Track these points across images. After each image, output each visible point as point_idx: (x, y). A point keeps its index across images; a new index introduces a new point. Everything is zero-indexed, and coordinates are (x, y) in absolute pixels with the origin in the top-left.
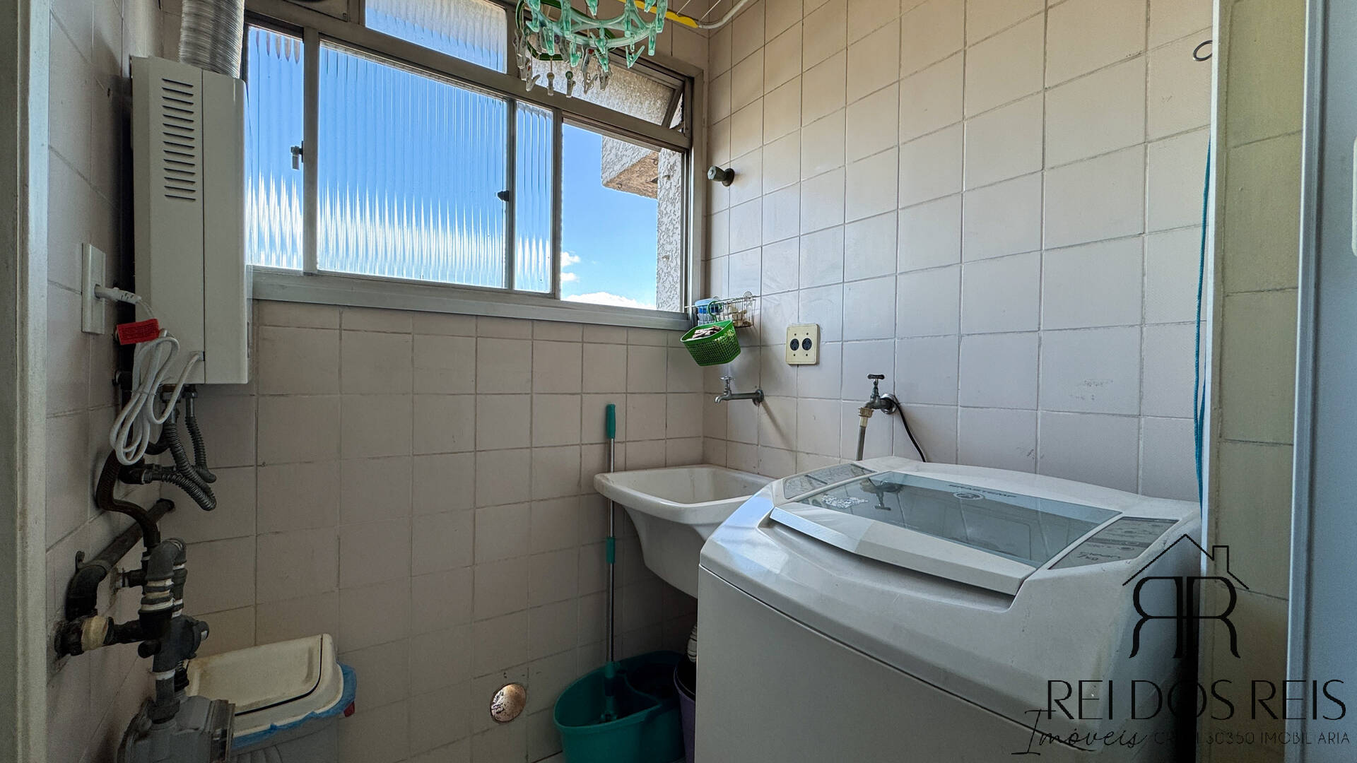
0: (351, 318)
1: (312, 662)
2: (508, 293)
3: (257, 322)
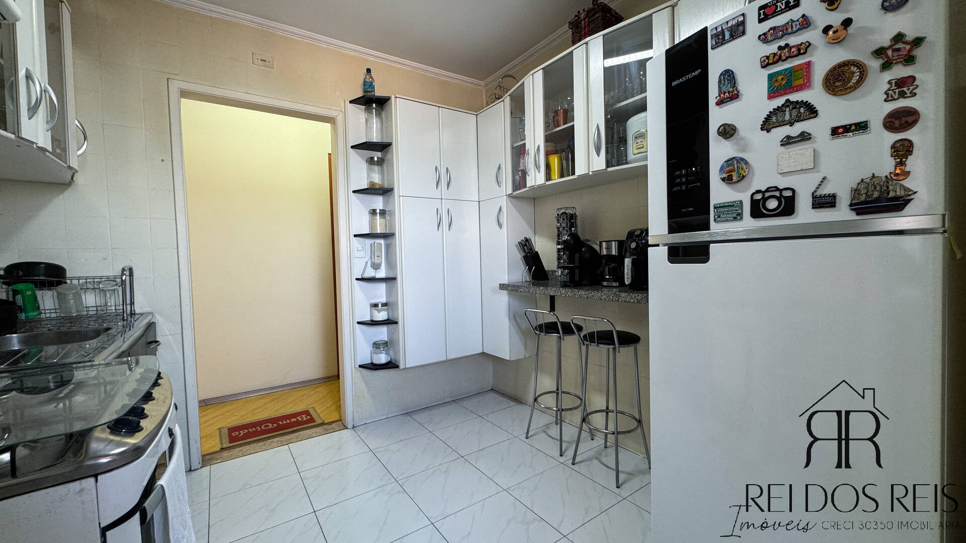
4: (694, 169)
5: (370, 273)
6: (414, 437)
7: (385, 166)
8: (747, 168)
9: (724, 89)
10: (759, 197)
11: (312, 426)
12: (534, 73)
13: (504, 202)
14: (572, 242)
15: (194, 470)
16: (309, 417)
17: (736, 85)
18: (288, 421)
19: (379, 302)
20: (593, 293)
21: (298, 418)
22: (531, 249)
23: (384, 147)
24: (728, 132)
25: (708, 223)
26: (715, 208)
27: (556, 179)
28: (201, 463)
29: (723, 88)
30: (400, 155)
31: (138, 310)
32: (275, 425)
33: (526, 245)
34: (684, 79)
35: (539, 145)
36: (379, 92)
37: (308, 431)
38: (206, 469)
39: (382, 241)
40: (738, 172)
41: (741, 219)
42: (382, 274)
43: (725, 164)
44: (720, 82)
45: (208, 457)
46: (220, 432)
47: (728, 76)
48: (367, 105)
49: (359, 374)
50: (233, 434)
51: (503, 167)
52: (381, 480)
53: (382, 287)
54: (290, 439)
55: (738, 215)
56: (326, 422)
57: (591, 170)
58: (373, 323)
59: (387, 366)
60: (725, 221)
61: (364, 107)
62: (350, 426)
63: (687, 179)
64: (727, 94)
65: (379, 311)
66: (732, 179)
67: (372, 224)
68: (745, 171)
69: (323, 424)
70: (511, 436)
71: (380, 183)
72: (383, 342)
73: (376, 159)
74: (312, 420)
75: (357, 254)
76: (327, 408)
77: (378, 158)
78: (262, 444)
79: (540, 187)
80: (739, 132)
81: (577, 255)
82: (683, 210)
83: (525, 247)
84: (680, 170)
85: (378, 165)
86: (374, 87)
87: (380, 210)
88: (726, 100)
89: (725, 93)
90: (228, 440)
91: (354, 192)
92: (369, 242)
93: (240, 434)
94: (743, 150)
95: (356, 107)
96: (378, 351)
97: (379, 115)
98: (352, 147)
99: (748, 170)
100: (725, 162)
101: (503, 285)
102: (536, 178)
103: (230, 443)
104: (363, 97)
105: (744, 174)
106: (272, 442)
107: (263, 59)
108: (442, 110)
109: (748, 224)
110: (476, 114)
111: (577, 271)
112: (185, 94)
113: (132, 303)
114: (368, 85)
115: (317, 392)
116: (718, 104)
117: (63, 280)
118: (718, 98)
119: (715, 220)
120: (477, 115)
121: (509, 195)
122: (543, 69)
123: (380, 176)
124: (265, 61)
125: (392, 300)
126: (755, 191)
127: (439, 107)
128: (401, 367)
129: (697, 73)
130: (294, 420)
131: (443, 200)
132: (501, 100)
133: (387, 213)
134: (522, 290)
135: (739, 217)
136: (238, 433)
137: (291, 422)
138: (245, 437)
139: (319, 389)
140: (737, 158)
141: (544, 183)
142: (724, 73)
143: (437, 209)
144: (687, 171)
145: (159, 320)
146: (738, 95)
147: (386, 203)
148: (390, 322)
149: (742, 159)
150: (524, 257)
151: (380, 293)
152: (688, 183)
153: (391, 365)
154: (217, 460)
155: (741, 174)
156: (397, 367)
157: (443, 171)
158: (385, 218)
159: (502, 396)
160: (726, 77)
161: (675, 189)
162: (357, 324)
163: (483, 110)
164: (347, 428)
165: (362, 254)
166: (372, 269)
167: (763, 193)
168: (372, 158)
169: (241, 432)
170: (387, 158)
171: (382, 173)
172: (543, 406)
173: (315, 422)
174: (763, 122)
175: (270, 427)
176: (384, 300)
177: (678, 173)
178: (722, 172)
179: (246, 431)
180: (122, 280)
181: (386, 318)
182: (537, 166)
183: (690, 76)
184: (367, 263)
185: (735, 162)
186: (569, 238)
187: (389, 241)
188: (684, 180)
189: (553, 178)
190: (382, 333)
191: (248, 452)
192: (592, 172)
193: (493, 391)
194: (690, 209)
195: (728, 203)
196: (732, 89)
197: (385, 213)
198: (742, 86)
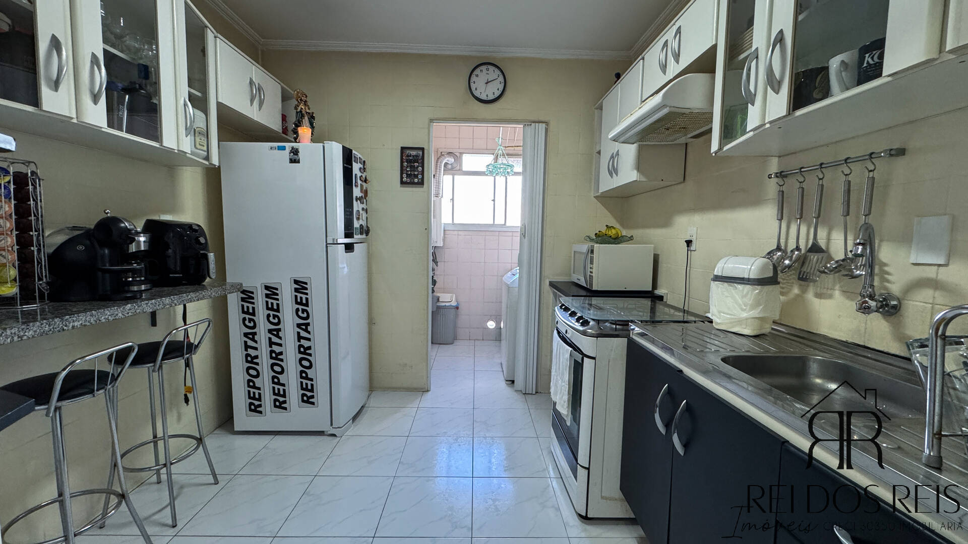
0: (460, 233)
1: (452, 297)
2: (493, 225)
3: (444, 234)
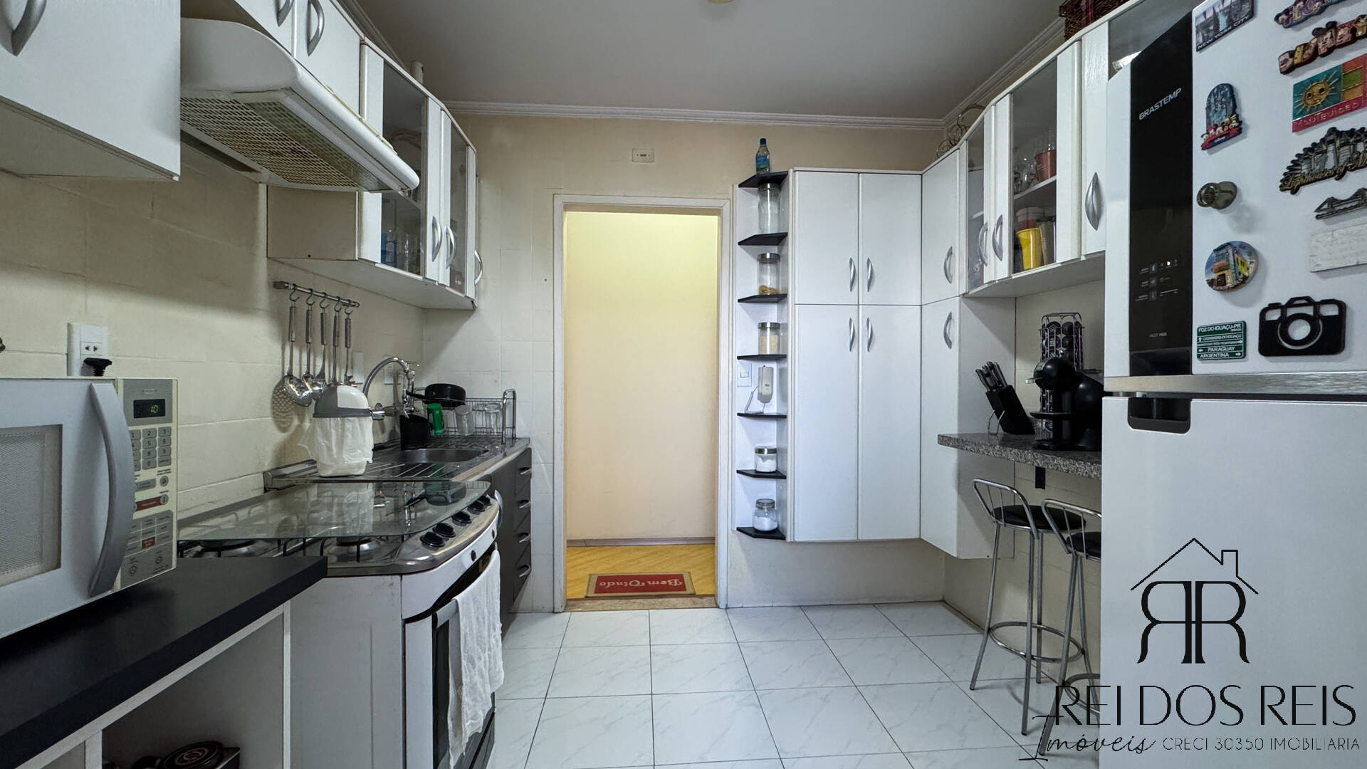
4: (1169, 263)
5: (757, 407)
6: (798, 640)
7: (781, 264)
8: (1251, 263)
9: (1215, 120)
10: (1274, 315)
11: (683, 594)
12: (997, 102)
13: (954, 306)
14: (1054, 374)
15: (557, 613)
16: (681, 583)
17: (1238, 111)
18: (658, 583)
19: (766, 447)
20: (1077, 465)
21: (669, 581)
22: (1000, 382)
23: (779, 239)
24: (1222, 196)
25: (1189, 360)
26: (1199, 334)
27: (1032, 268)
28: (563, 607)
29: (1213, 119)
30: (796, 248)
31: (518, 435)
32: (643, 584)
33: (989, 375)
34: (1157, 106)
35: (1001, 216)
36: (775, 168)
37: (674, 600)
38: (568, 614)
39: (774, 365)
40: (1235, 269)
41: (1244, 356)
42: (772, 409)
43: (1214, 255)
44: (1208, 108)
45: (571, 603)
46: (590, 578)
47: (1226, 96)
48: (761, 186)
49: (737, 539)
50: (601, 584)
51: (956, 252)
52: (737, 682)
53: (773, 425)
54: (654, 604)
55: (1238, 348)
56: (697, 594)
57: (1083, 253)
58: (758, 475)
59: (771, 535)
60: (1215, 359)
61: (757, 189)
62: (722, 605)
63: (1158, 282)
64: (1219, 129)
65: (764, 459)
66: (1225, 284)
67: (761, 343)
68: (1248, 269)
69: (693, 595)
70: (945, 679)
71: (774, 286)
72: (770, 501)
73: (768, 256)
74: (683, 588)
75: (739, 381)
76: (705, 577)
77: (771, 254)
78: (623, 602)
79: (1003, 282)
80: (1241, 196)
81: (1066, 397)
82: (1152, 336)
83: (988, 379)
84: (1148, 265)
85: (770, 263)
86: (769, 162)
87: (771, 323)
88: (1219, 139)
89: (1216, 126)
90: (594, 589)
91: (740, 301)
92: (757, 365)
93: (607, 585)
94: (1249, 228)
95: (746, 190)
96: (761, 512)
97: (775, 197)
98: (740, 243)
99: (1253, 266)
100: (1215, 251)
101: (943, 436)
102: (998, 269)
103: (595, 593)
104: (758, 174)
105: (1246, 274)
106: (634, 602)
107: (642, 153)
108: (863, 176)
109: (1255, 364)
110: (921, 173)
111: (1065, 423)
112: (568, 207)
113: (514, 427)
114: (762, 160)
115: (700, 555)
116: (1204, 147)
117: (462, 401)
118: (1204, 137)
119: (1199, 356)
120: (921, 175)
121: (964, 294)
122: (1010, 93)
123: (775, 278)
124: (645, 155)
125: (782, 445)
126: (1267, 306)
127: (859, 173)
128: (788, 539)
129: (1175, 94)
130: (664, 582)
131: (860, 306)
132: (955, 147)
133: (781, 326)
134: (968, 448)
135: (1239, 352)
136: (605, 583)
137: (660, 584)
138: (612, 590)
139: (703, 551)
140: (1235, 245)
141: (1007, 276)
142: (1215, 91)
143: (851, 320)
144: (1158, 267)
145: (535, 446)
146: (1241, 129)
147: (780, 313)
148: (778, 475)
149: (1243, 246)
150: (986, 393)
151: (768, 434)
152: (1160, 287)
153: (776, 534)
154: (579, 608)
155: (1240, 273)
156: (783, 538)
157: (863, 264)
158: (778, 334)
159: (956, 615)
160: (1219, 98)
161: (1142, 297)
162: (737, 474)
163: (930, 166)
164: (718, 607)
165: (746, 381)
166: (759, 402)
167: (1283, 308)
168: (763, 256)
169: (609, 583)
170: (783, 253)
171: (777, 273)
172: (1000, 644)
173: (685, 590)
174: (1285, 174)
175: (637, 585)
176: (773, 445)
177: (1144, 270)
178: (1210, 269)
179: (614, 583)
180: (503, 404)
181: (773, 469)
182: (998, 252)
183: (1165, 101)
184: (752, 393)
185: (1230, 252)
186: (1049, 367)
187: (782, 365)
188: (1153, 282)
189: (1025, 267)
190: (769, 489)
191: (609, 608)
192: (1086, 256)
193: (943, 603)
194: (1162, 334)
195: (1221, 326)
196: (1227, 119)
197: (779, 328)
198: (1248, 111)
